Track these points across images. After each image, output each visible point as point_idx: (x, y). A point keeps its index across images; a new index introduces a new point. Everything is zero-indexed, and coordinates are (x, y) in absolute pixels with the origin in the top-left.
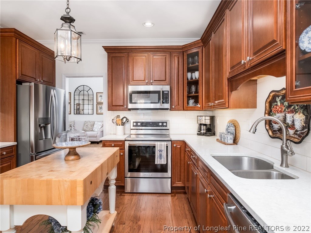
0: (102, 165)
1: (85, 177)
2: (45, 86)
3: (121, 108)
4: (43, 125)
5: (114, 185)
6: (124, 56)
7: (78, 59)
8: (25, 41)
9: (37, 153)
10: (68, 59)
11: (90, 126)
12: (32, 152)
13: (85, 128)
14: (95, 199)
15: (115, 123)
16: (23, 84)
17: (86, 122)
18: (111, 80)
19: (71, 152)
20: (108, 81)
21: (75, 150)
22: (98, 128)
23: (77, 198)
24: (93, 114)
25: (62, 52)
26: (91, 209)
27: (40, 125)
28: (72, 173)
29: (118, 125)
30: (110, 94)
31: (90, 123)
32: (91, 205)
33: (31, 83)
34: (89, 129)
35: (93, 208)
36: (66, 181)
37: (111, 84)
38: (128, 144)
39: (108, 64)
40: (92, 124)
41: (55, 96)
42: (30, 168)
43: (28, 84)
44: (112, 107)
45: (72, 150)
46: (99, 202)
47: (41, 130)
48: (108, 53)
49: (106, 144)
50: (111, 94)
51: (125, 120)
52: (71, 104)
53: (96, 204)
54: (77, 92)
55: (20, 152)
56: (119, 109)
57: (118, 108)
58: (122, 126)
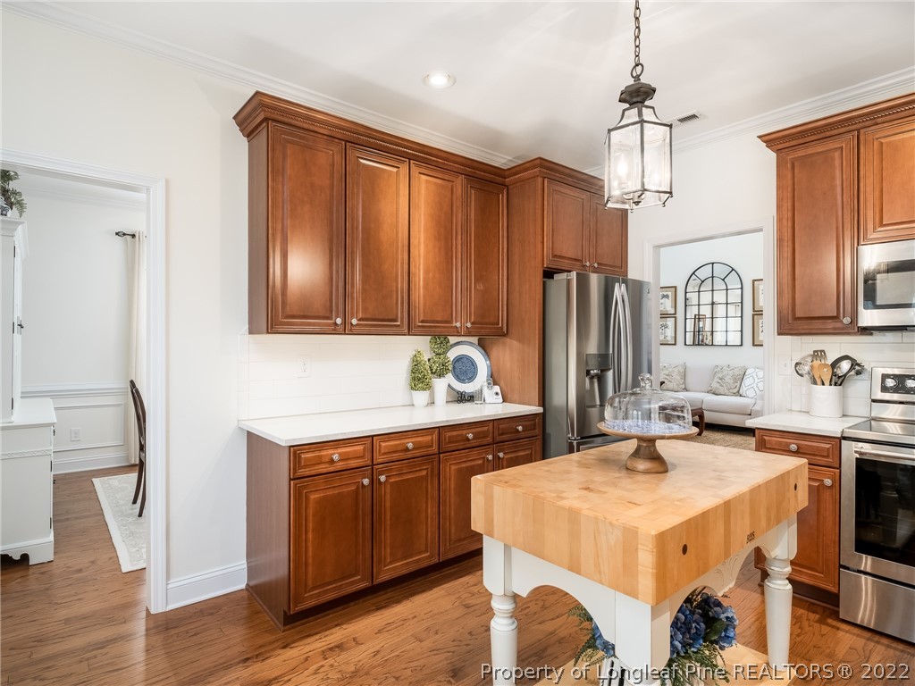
0: (727, 505)
1: (664, 529)
2: (603, 276)
3: (830, 325)
4: (595, 371)
5: (783, 579)
6: (842, 148)
7: (662, 194)
8: (560, 180)
9: (582, 438)
10: (636, 200)
11: (731, 381)
12: (573, 434)
13: (715, 385)
14: (713, 600)
15: (806, 377)
16: (557, 277)
17: (719, 369)
18: (787, 236)
19: (642, 449)
20: (780, 241)
21: (654, 446)
22: (756, 389)
23: (640, 580)
24: (742, 345)
25: (623, 186)
26: (696, 627)
27: (588, 372)
28: (631, 505)
29: (819, 381)
30: (785, 280)
31: (731, 373)
32: (699, 613)
33: (570, 271)
34: (729, 389)
35: (703, 625)
36: (611, 524)
37: (790, 249)
38: (856, 452)
39: (779, 188)
40: (736, 374)
41: (623, 301)
42: (547, 471)
43: (564, 276)
44: (794, 322)
45: (645, 445)
46: (725, 615)
47: (592, 383)
48: (778, 151)
49: (767, 441)
50: (790, 282)
51: (845, 366)
52: (675, 318)
53: (716, 619)
54: (694, 283)
55: (549, 430)
56: (821, 329)
57: (817, 325)
58: (833, 387)
